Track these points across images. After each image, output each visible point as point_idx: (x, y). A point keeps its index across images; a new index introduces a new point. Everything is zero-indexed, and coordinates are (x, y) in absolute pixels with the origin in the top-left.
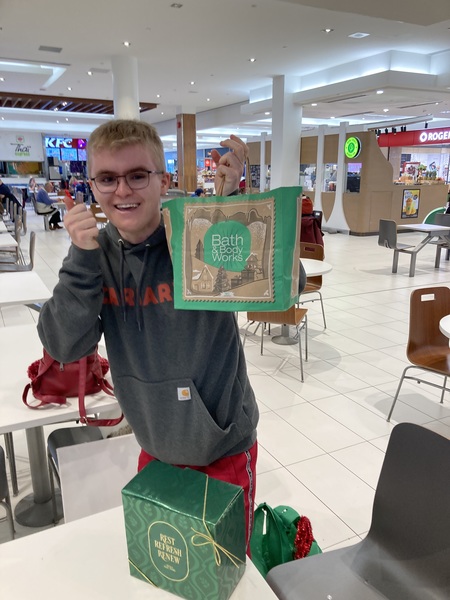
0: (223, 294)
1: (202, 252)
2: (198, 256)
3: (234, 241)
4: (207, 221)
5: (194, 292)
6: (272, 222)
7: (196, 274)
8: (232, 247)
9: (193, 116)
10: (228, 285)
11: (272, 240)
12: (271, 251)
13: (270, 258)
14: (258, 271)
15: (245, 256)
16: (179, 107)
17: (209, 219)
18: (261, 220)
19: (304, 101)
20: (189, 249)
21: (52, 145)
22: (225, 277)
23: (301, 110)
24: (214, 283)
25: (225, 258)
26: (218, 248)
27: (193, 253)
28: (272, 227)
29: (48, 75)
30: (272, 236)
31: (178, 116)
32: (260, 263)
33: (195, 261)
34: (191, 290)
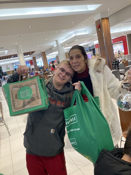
0: (26, 107)
1: (17, 97)
2: (16, 98)
3: (27, 91)
4: (18, 88)
5: (16, 109)
6: (37, 84)
7: (16, 103)
8: (26, 93)
9: (45, 52)
10: (26, 104)
11: (38, 89)
12: (39, 91)
13: (39, 93)
14: (36, 97)
15: (30, 94)
16: (41, 51)
17: (18, 87)
18: (33, 84)
19: (64, 45)
20: (13, 97)
21: (15, 66)
22: (25, 102)
23: (64, 47)
24: (22, 104)
25: (25, 97)
26: (22, 95)
27: (14, 97)
28: (37, 85)
29: (4, 53)
30: (38, 87)
31: (41, 53)
32: (36, 95)
33: (15, 100)
34: (15, 109)
